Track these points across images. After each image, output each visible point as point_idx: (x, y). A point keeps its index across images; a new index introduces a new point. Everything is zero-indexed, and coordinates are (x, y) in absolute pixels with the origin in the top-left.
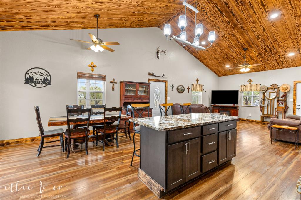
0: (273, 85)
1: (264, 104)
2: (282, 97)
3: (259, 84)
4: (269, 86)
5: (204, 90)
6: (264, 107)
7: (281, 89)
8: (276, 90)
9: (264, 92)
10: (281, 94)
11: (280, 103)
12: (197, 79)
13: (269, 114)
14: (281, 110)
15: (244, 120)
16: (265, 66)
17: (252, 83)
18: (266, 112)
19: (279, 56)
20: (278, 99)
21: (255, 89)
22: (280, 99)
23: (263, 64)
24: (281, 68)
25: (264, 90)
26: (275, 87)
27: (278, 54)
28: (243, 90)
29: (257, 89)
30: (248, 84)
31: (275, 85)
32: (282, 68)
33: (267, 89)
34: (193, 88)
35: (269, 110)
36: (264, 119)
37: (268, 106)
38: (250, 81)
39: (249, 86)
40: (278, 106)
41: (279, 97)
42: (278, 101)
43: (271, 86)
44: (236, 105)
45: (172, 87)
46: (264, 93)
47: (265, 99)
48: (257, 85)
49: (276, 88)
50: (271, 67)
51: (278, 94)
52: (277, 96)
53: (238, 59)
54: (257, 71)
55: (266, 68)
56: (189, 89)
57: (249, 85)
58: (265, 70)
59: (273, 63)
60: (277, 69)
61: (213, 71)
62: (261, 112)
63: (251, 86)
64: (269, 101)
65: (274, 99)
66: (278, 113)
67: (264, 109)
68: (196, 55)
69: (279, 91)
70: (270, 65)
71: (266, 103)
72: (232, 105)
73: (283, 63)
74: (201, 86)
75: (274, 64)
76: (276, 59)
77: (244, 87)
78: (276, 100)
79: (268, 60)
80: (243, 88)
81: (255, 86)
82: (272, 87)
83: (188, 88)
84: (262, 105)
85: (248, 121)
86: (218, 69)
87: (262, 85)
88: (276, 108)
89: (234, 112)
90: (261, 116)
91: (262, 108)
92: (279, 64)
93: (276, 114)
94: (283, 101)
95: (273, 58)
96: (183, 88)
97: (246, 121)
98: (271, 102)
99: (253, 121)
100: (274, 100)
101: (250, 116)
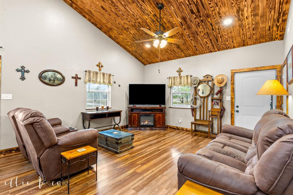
0: (206, 77)
1: (196, 104)
2: (217, 94)
3: (189, 74)
4: (202, 78)
5: (115, 83)
6: (196, 108)
7: (215, 82)
8: (210, 83)
9: (195, 86)
10: (216, 90)
11: (214, 103)
12: (99, 63)
13: (202, 119)
14: (216, 114)
15: (173, 128)
16: (195, 46)
17: (182, 74)
18: (198, 117)
19: (211, 25)
20: (212, 97)
21: (186, 83)
22: (215, 96)
23: (192, 42)
24: (216, 51)
25: (195, 83)
26: (208, 79)
27: (209, 20)
28: (172, 84)
29: (187, 82)
30: (177, 74)
31: (208, 76)
32: (216, 49)
33: (199, 82)
34: (87, 79)
35: (202, 113)
36: (197, 127)
37: (200, 107)
38: (180, 71)
39: (178, 78)
40: (212, 107)
41: (213, 94)
42: (212, 100)
43: (203, 78)
44: (162, 106)
45: (23, 71)
46: (195, 88)
47: (198, 97)
48: (187, 76)
49: (210, 81)
50: (203, 48)
51: (212, 89)
52: (211, 92)
53: (156, 30)
54: (188, 56)
55: (197, 49)
56: (78, 81)
57: (178, 76)
58: (196, 55)
59: (205, 40)
60: (211, 52)
61: (132, 54)
62: (193, 116)
63: (180, 78)
64: (202, 100)
65: (208, 96)
66: (212, 118)
67: (196, 111)
68: (92, 20)
69: (214, 84)
70: (201, 44)
71: (199, 102)
72: (158, 106)
73: (217, 40)
74: (106, 77)
75: (207, 43)
76: (207, 33)
77: (173, 79)
78: (210, 98)
79: (197, 34)
80: (172, 82)
81: (185, 78)
82: (206, 79)
83: (76, 78)
84: (194, 106)
85: (177, 129)
86: (138, 51)
87: (194, 76)
88: (209, 111)
89: (159, 117)
90: (192, 123)
91: (193, 110)
92: (213, 42)
93: (211, 120)
94: (218, 99)
95: (204, 29)
96: (59, 76)
97: (175, 129)
98: (204, 101)
99: (184, 130)
100: (208, 99)
101: (180, 122)
